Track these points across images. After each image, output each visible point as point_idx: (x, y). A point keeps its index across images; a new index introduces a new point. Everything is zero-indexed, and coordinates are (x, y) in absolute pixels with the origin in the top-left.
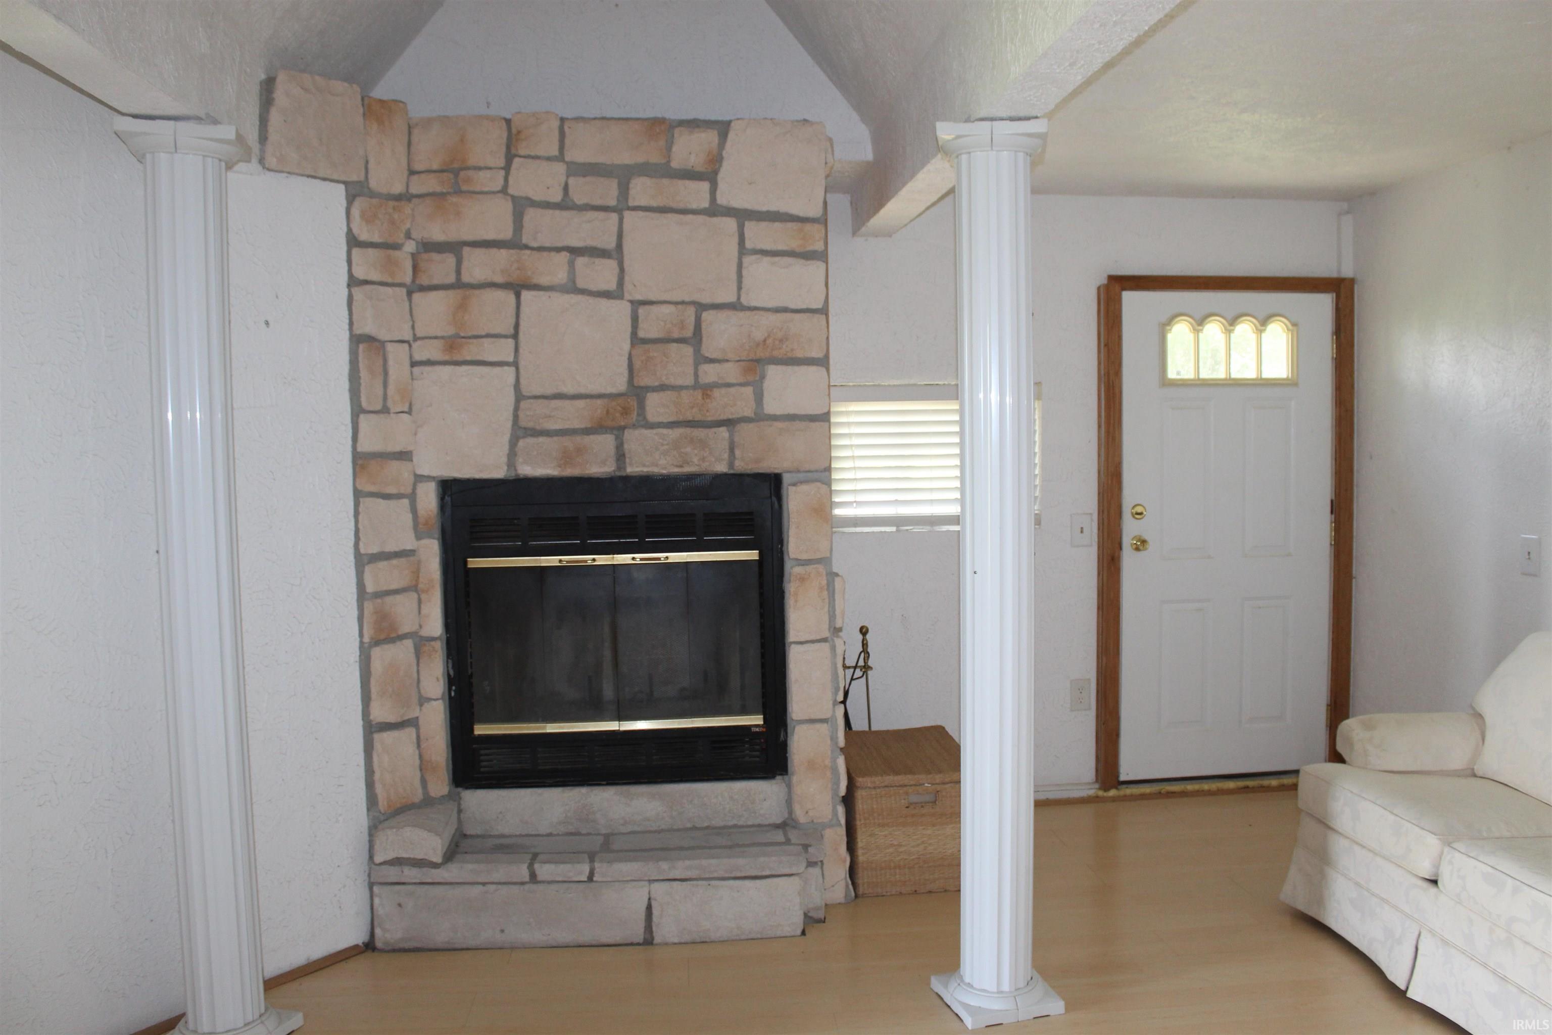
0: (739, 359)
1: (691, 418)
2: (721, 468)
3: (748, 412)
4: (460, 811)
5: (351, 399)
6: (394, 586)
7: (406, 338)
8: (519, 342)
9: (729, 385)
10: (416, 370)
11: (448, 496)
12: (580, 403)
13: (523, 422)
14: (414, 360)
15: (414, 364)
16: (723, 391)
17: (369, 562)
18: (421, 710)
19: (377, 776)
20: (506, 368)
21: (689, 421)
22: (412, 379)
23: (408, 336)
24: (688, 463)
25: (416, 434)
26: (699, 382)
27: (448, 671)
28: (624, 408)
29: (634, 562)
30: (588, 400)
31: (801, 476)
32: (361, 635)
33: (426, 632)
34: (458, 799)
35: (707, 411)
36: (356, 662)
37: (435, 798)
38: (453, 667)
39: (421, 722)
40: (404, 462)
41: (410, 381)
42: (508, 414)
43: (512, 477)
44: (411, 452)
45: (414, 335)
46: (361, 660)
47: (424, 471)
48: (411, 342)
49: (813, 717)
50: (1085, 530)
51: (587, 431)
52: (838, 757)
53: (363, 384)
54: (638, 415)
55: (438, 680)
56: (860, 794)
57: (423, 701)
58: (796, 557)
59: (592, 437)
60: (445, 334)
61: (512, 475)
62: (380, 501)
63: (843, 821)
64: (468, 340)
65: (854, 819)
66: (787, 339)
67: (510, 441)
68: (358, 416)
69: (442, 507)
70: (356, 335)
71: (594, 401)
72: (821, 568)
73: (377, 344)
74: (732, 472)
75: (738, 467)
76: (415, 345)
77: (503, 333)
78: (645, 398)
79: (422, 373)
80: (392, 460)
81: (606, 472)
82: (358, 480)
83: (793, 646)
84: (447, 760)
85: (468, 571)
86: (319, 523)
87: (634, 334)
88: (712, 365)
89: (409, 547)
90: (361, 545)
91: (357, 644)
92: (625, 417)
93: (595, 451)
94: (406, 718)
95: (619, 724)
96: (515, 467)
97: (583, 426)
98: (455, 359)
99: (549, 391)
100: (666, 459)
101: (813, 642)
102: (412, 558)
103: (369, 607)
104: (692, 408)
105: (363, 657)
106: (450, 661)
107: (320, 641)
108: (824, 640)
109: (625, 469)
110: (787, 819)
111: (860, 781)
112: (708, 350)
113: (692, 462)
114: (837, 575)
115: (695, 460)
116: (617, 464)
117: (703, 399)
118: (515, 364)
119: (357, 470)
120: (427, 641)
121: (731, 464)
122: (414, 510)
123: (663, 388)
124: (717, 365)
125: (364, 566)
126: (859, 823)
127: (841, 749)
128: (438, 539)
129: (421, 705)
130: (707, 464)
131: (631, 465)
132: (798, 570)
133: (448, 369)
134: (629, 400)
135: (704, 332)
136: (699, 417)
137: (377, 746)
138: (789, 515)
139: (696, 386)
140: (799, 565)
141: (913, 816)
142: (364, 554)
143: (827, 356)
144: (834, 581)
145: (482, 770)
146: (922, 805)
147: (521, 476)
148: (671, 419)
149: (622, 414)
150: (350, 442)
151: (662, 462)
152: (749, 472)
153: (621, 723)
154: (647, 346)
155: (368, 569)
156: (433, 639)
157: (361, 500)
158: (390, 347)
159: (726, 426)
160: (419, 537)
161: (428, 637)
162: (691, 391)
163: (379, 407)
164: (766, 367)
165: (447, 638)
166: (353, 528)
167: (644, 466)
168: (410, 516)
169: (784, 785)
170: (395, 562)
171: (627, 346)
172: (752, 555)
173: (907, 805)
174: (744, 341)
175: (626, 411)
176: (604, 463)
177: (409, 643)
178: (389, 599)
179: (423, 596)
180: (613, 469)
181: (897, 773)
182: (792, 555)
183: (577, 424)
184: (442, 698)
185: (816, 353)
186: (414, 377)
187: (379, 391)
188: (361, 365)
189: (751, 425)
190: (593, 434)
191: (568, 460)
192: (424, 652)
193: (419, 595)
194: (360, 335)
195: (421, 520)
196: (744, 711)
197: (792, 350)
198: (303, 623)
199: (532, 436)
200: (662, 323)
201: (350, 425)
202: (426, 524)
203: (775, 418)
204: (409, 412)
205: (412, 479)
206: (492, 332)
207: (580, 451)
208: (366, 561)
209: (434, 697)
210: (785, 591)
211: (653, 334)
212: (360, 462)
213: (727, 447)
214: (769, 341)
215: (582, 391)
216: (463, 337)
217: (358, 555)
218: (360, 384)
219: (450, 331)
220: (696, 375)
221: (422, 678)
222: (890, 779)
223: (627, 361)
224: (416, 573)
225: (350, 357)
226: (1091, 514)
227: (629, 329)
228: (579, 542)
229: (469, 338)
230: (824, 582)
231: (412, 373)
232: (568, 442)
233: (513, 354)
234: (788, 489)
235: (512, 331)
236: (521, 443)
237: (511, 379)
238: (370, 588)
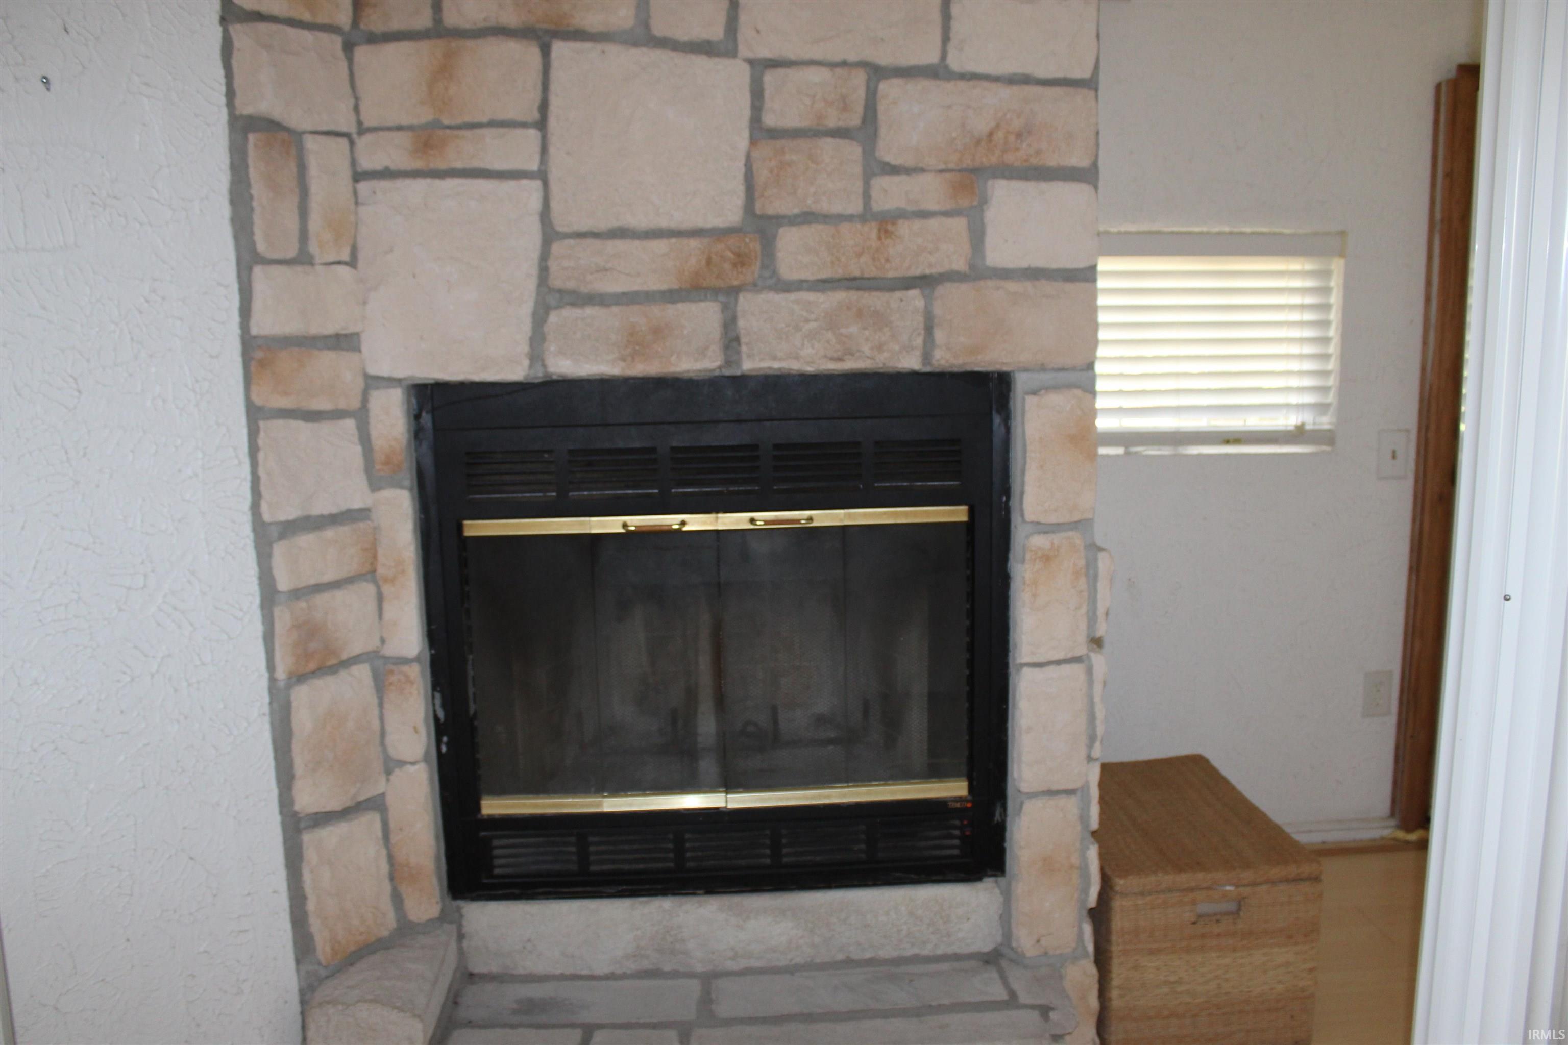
0: (942, 167)
1: (857, 273)
2: (911, 362)
3: (959, 264)
4: (461, 936)
5: (236, 238)
6: (328, 577)
7: (344, 129)
8: (549, 135)
9: (924, 215)
10: (364, 187)
11: (427, 412)
12: (660, 246)
13: (557, 281)
14: (359, 170)
15: (358, 176)
16: (917, 224)
17: (282, 536)
18: (388, 780)
19: (311, 906)
20: (525, 182)
21: (855, 279)
22: (357, 203)
23: (346, 123)
24: (852, 354)
25: (365, 303)
26: (871, 209)
27: (435, 711)
28: (738, 255)
29: (752, 527)
30: (673, 240)
31: (1047, 378)
32: (271, 667)
33: (392, 649)
34: (458, 921)
35: (887, 260)
36: (264, 715)
37: (419, 924)
38: (444, 706)
39: (390, 800)
40: (344, 353)
41: (353, 207)
42: (528, 269)
43: (536, 378)
44: (357, 335)
45: (360, 123)
46: (272, 713)
47: (384, 369)
48: (355, 136)
49: (1055, 787)
50: (1398, 454)
51: (671, 296)
52: (1088, 848)
53: (258, 211)
54: (764, 267)
55: (416, 730)
56: (1118, 904)
57: (390, 765)
58: (1036, 520)
59: (680, 306)
60: (415, 122)
61: (538, 375)
62: (300, 424)
63: (1090, 948)
64: (456, 132)
65: (1108, 941)
66: (1029, 132)
67: (534, 314)
68: (250, 269)
69: (417, 433)
70: (242, 116)
71: (684, 241)
72: (1076, 537)
73: (285, 135)
74: (928, 369)
75: (938, 360)
76: (362, 142)
77: (520, 118)
78: (775, 237)
79: (374, 193)
80: (320, 349)
81: (706, 370)
82: (254, 388)
83: (1026, 671)
84: (437, 858)
85: (465, 542)
86: (180, 471)
87: (756, 120)
88: (896, 179)
89: (357, 505)
90: (264, 507)
91: (264, 683)
92: (740, 270)
93: (685, 332)
94: (362, 798)
95: (726, 798)
96: (543, 360)
97: (664, 287)
98: (432, 166)
99: (603, 225)
100: (813, 347)
101: (1058, 662)
102: (362, 525)
103: (283, 617)
104: (859, 255)
105: (275, 705)
106: (438, 696)
107: (189, 685)
108: (1077, 660)
109: (738, 363)
110: (1001, 945)
111: (1120, 883)
112: (888, 152)
113: (859, 351)
114: (1101, 549)
115: (866, 349)
116: (725, 354)
117: (879, 238)
118: (542, 176)
119: (253, 369)
120: (395, 664)
121: (926, 357)
122: (365, 439)
123: (808, 218)
124: (903, 178)
125: (270, 545)
126: (1116, 947)
127: (1094, 833)
128: (411, 490)
129: (388, 772)
130: (886, 355)
131: (750, 356)
132: (1039, 541)
133: (421, 184)
134: (747, 240)
135: (881, 117)
136: (871, 272)
137: (311, 855)
138: (1025, 446)
139: (867, 215)
140: (1039, 533)
141: (1203, 936)
142: (270, 524)
143: (1095, 165)
144: (1096, 560)
145: (497, 871)
146: (1216, 917)
147: (555, 377)
148: (823, 275)
149: (735, 265)
150: (236, 319)
151: (807, 351)
152: (955, 370)
153: (729, 796)
154: (779, 143)
155: (279, 550)
156: (405, 661)
157: (262, 424)
158: (311, 143)
159: (921, 288)
160: (375, 485)
161: (398, 658)
162: (859, 226)
163: (292, 253)
164: (990, 183)
165: (432, 656)
166: (249, 477)
167: (775, 358)
168: (359, 449)
169: (997, 891)
170: (329, 533)
171: (743, 143)
172: (957, 514)
173: (1193, 920)
174: (954, 135)
175: (741, 260)
176: (702, 352)
177: (363, 672)
178: (322, 599)
179: (386, 589)
180: (718, 363)
181: (1179, 870)
182: (1029, 515)
183: (655, 284)
184: (426, 759)
185: (1078, 159)
186: (360, 200)
187: (292, 223)
188: (252, 173)
189: (964, 287)
190: (682, 300)
191: (637, 348)
192: (391, 684)
193: (378, 587)
194: (250, 118)
195: (379, 457)
196: (935, 772)
197: (1038, 152)
198: (154, 657)
199: (573, 304)
200: (808, 101)
201: (235, 287)
202: (387, 462)
203: (1005, 274)
204: (352, 263)
205: (360, 383)
206: (502, 116)
207: (658, 332)
208: (275, 534)
209: (411, 760)
210: (1012, 575)
211: (792, 120)
212: (259, 354)
213: (922, 326)
214: (1000, 135)
215: (663, 223)
216: (449, 127)
217: (260, 528)
218: (252, 209)
219: (425, 116)
220: (867, 196)
221: (389, 728)
222: (1167, 879)
223: (743, 170)
224: (371, 552)
225: (231, 158)
226: (1408, 431)
227: (747, 113)
228: (656, 491)
229: (459, 127)
230: (1082, 563)
231: (355, 193)
232: (636, 316)
233: (537, 158)
234: (1024, 399)
235: (536, 115)
236: (554, 318)
237: (535, 202)
238: (283, 583)
